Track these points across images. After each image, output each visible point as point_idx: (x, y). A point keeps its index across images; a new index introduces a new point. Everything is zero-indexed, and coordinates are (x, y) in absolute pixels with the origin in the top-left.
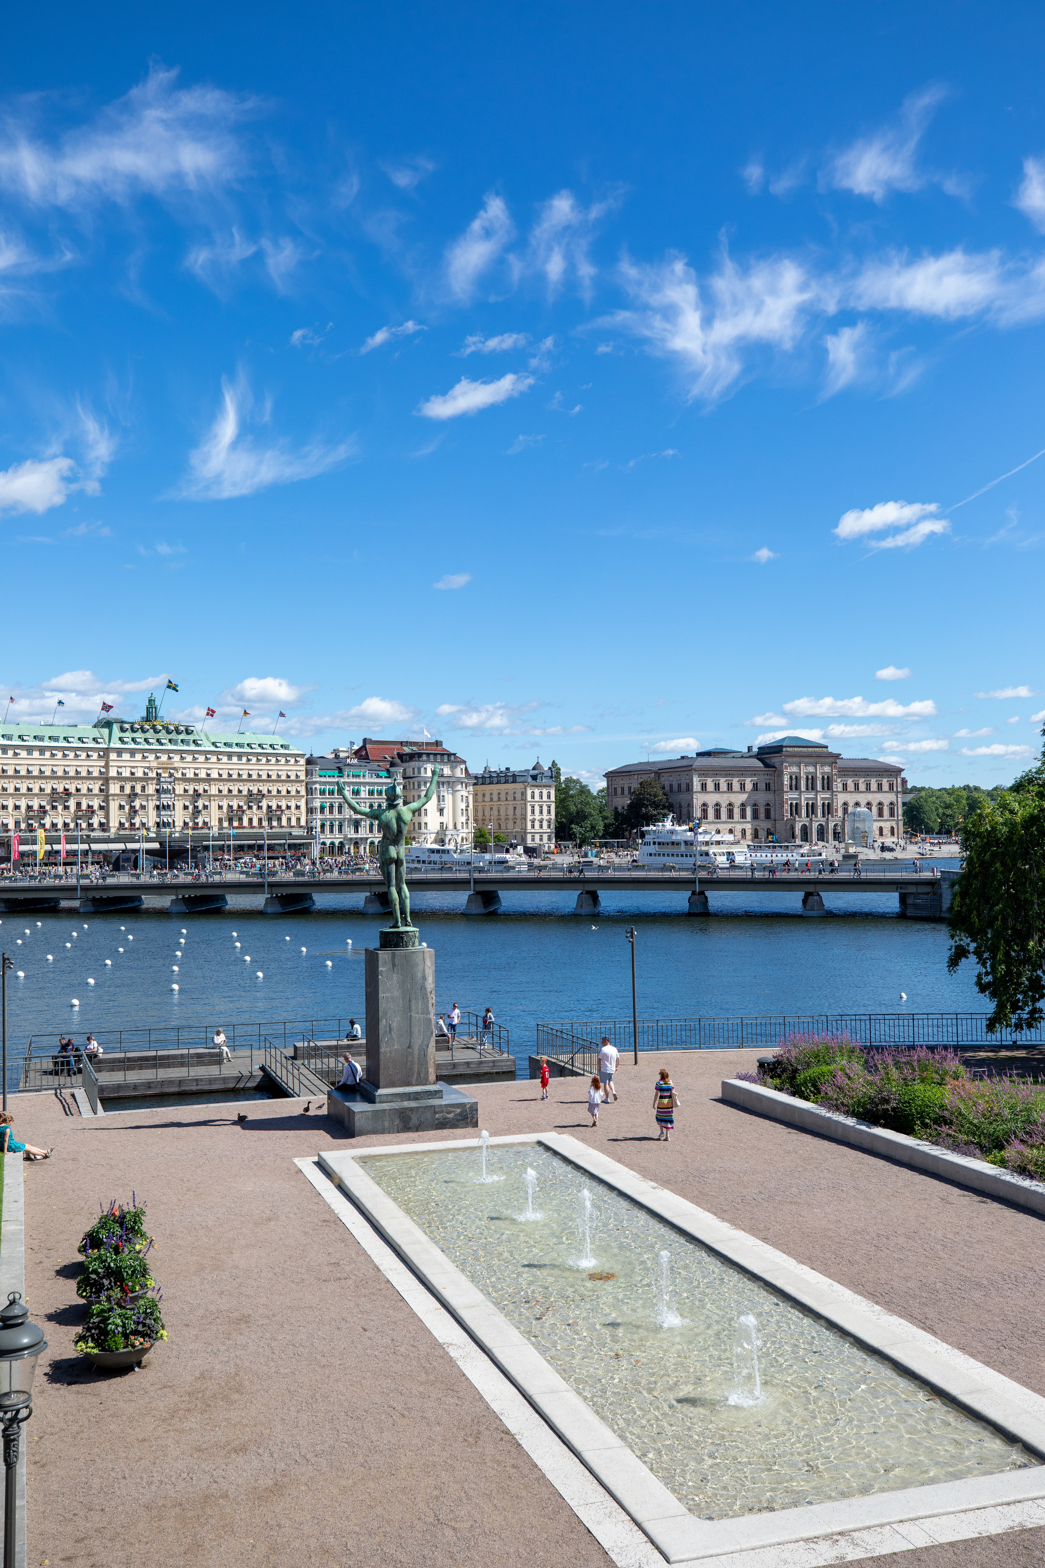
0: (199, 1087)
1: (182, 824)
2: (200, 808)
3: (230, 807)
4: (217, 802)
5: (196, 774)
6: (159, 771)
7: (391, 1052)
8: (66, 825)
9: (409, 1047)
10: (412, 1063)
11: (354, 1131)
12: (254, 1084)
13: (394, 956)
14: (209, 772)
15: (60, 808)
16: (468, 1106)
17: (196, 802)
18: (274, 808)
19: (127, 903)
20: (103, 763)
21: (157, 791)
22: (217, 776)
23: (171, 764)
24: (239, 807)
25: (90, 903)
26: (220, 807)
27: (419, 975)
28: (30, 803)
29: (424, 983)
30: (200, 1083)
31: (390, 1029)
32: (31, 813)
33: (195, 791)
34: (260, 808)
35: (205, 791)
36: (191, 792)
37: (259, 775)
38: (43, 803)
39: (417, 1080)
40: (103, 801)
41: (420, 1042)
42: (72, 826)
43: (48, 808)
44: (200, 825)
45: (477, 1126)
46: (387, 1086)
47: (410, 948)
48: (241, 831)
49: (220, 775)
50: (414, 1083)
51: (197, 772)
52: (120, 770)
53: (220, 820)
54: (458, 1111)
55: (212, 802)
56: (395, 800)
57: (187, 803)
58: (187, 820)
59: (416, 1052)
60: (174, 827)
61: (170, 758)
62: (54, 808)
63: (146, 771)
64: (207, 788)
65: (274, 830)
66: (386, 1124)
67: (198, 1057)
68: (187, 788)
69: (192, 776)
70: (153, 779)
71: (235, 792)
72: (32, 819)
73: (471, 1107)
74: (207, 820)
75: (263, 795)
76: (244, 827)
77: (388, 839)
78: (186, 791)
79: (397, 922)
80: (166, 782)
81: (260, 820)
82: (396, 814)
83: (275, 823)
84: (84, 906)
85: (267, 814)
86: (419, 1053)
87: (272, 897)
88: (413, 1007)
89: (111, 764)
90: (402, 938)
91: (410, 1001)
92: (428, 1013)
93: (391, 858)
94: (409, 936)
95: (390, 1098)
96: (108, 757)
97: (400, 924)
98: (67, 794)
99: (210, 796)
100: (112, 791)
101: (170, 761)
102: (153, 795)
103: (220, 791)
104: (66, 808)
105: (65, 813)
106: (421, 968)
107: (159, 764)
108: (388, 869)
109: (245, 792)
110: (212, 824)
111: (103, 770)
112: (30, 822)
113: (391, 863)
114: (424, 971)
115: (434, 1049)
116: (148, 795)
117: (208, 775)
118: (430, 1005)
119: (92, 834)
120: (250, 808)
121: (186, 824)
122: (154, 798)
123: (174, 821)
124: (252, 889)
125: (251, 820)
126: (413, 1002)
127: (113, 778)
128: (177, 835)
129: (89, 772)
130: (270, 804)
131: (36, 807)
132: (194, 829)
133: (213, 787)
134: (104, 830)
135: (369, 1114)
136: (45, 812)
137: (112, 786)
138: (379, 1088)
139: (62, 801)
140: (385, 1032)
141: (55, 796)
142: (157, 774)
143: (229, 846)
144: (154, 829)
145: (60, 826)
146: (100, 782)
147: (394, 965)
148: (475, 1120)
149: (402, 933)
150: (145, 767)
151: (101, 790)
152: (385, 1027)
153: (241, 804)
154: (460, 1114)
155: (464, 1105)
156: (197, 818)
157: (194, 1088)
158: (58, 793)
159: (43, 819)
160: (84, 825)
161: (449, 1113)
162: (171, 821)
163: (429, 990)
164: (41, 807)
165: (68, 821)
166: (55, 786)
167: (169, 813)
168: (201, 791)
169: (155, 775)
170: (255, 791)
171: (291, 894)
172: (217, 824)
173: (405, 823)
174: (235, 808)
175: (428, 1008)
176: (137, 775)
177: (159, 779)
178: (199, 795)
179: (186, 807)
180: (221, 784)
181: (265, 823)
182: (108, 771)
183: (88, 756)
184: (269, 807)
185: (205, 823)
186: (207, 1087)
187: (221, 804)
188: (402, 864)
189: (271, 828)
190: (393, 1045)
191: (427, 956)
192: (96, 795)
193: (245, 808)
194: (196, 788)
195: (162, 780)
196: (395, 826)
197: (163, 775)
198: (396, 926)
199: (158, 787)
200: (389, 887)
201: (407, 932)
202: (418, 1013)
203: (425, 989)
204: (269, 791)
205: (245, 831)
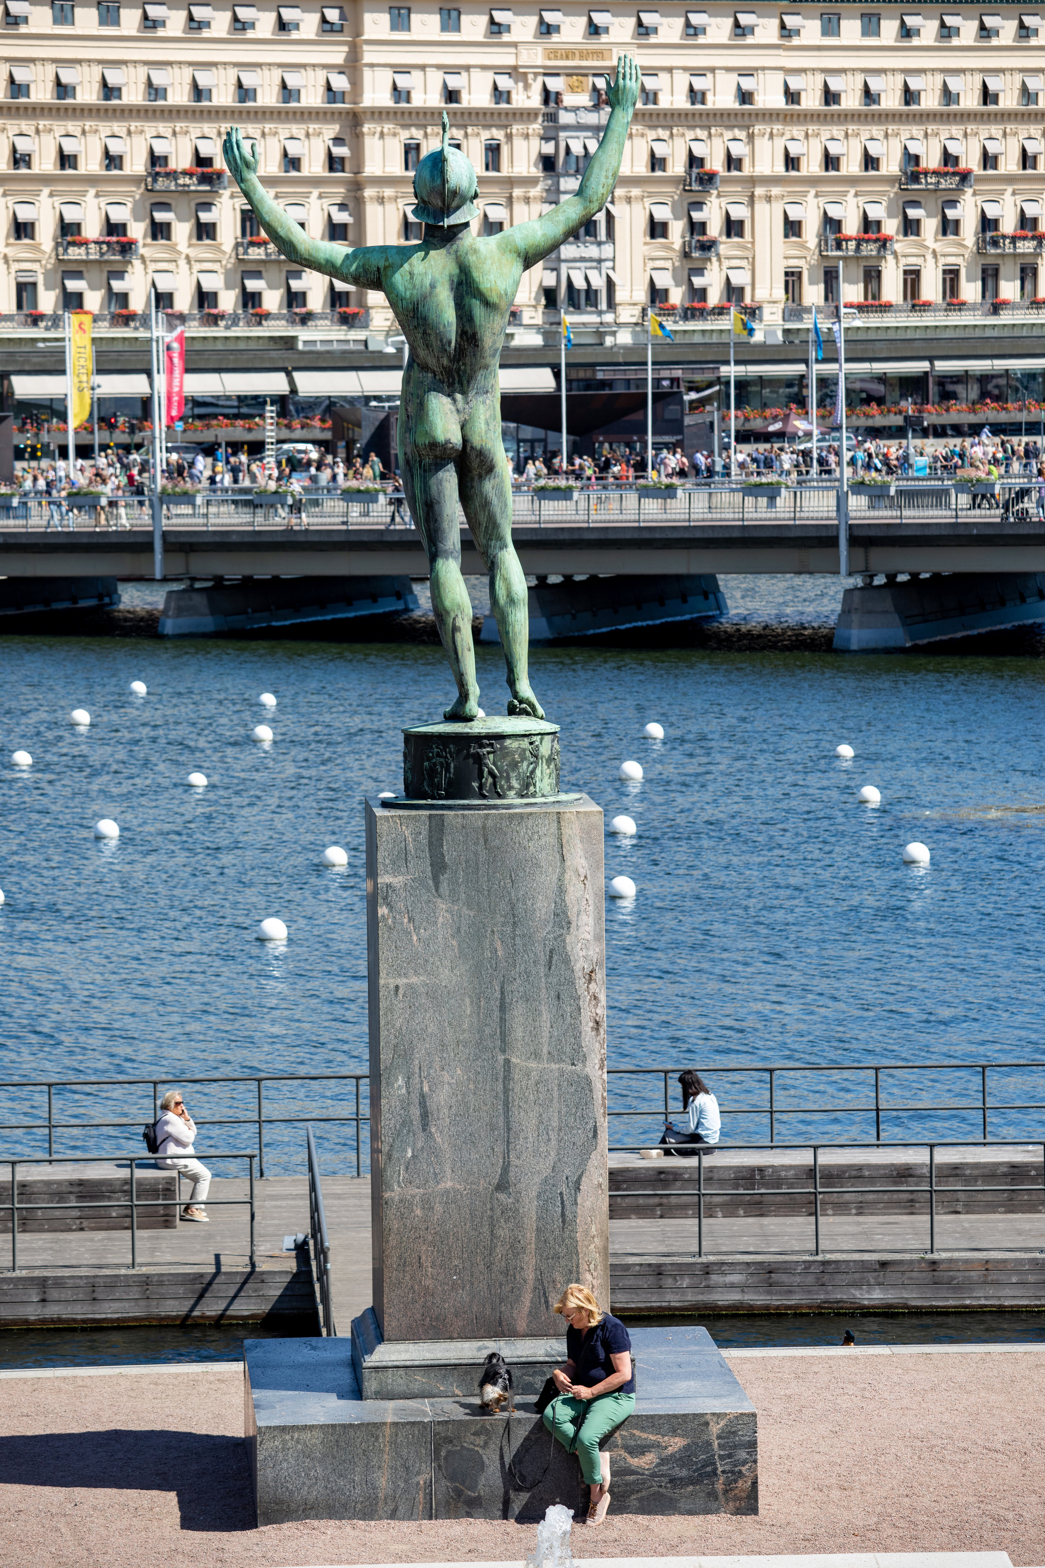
0: (53, 1311)
1: (641, 295)
2: (715, 229)
3: (832, 224)
4: (778, 208)
5: (695, 95)
6: (555, 84)
7: (427, 1204)
8: (205, 298)
9: (502, 1186)
10: (515, 1248)
11: (253, 1503)
12: (264, 1308)
13: (437, 830)
14: (747, 84)
15: (182, 231)
16: (715, 1429)
17: (698, 205)
18: (1008, 226)
19: (349, 602)
20: (337, 55)
21: (548, 163)
22: (778, 102)
23: (599, 54)
24: (869, 225)
25: (200, 601)
26: (792, 228)
27: (543, 907)
28: (71, 215)
29: (560, 939)
30: (54, 1294)
31: (425, 1116)
32: (75, 253)
33: (694, 161)
34: (949, 227)
35: (732, 162)
36: (677, 167)
37: (948, 95)
38: (118, 215)
39: (533, 1314)
40: (342, 207)
41: (544, 1167)
42: (228, 301)
43: (137, 231)
44: (714, 298)
45: (754, 1510)
46: (411, 1335)
47: (512, 799)
48: (874, 321)
49: (792, 96)
50: (522, 1325)
51: (699, 84)
52: (403, 82)
53: (793, 280)
54: (676, 1444)
55: (761, 207)
56: (447, 210)
57: (662, 213)
58: (663, 280)
59: (530, 1208)
60: (612, 305)
61: (594, 30)
62: (160, 231)
63: (504, 83)
64: (738, 150)
65: (1005, 318)
66: (383, 1481)
67: (81, 1197)
68: (661, 150)
69: (681, 102)
70: (527, 115)
71: (852, 166)
72: (77, 275)
73: (728, 1434)
74: (739, 278)
75: (965, 177)
76: (886, 308)
77: (425, 368)
78: (656, 162)
79: (464, 697)
80: (580, 127)
81: (951, 277)
82: (452, 268)
83: (1009, 289)
84: (180, 611)
85: (980, 252)
86: (544, 1209)
87: (869, 586)
88: (518, 1032)
89: (369, 55)
90: (479, 760)
91: (503, 1008)
92: (578, 1056)
93: (434, 445)
94: (506, 753)
95: (420, 1380)
96: (358, 32)
97: (473, 706)
98: (205, 179)
99: (753, 181)
100: (372, 167)
101: (594, 44)
102: (531, 181)
103: (791, 162)
104: (205, 231)
105: (202, 250)
106: (547, 879)
107: (553, 54)
108: (426, 489)
109: (891, 166)
110: (761, 294)
111: (340, 83)
112: (73, 285)
113: (439, 465)
114: (561, 890)
115: (604, 1204)
116: (511, 182)
117: (745, 97)
118: (587, 1027)
119: (304, 335)
120: (911, 227)
121: (657, 295)
122: (536, 191)
123: (610, 284)
124: (794, 555)
125: (912, 278)
126: (518, 1013)
127: (379, 114)
128: (625, 338)
129: (287, 92)
130: (992, 211)
131: (92, 230)
132: (689, 313)
133: (763, 144)
134: (347, 320)
135: (314, 1439)
136: (127, 248)
137: (372, 146)
138: (381, 1339)
139: (186, 206)
140: (406, 1123)
141: (161, 184)
142: (547, 96)
143: (826, 383)
144: (534, 315)
145: (184, 302)
146: (331, 130)
147: (438, 866)
148: (743, 1485)
149: (479, 739)
150: (499, 70)
151: (333, 163)
152: (405, 1104)
153: (876, 212)
154: (684, 1458)
155: (699, 1422)
156: (700, 271)
157: (32, 1312)
158: (173, 175)
159: (120, 275)
160: (272, 300)
161: (640, 1450)
162: (598, 282)
163: (580, 965)
164: (114, 228)
165: (211, 283)
166: (160, 148)
167: (592, 251)
168: (716, 164)
169: (535, 101)
170: (932, 160)
171: (957, 577)
172: (780, 293)
173: (487, 304)
174: (851, 227)
175: (577, 1036)
176: (467, 101)
177: (552, 117)
178: (708, 179)
179: (657, 229)
180: (797, 131)
181: (970, 291)
182: (356, 83)
183: (282, 26)
184: (987, 224)
185: (733, 292)
186: (80, 1311)
187: (794, 213)
188: (488, 468)
189: (996, 308)
190: (437, 1178)
191: (572, 831)
192: (315, 182)
193: (891, 226)
194: (699, 150)
195: (565, 118)
196: (449, 315)
197: (569, 100)
198: (458, 715)
199: (548, 148)
200: (434, 557)
201: (501, 737)
202: (536, 1055)
203: (567, 961)
204: (989, 160)
205: (889, 320)
